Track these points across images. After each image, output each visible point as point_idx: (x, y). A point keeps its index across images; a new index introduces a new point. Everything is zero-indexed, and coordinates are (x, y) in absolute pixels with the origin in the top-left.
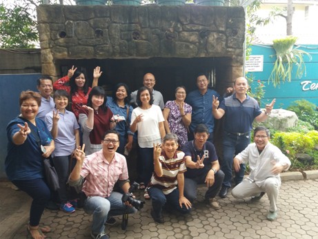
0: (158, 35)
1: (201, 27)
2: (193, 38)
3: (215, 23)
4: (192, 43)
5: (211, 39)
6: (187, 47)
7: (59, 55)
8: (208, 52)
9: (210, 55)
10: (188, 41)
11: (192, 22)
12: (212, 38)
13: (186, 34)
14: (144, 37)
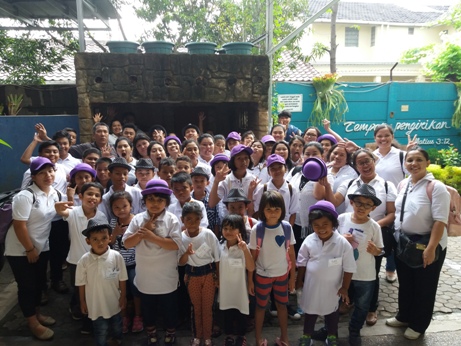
0: (189, 81)
1: (228, 75)
2: (222, 84)
3: (241, 71)
4: (221, 89)
5: (238, 85)
6: (217, 93)
7: (95, 100)
8: (235, 98)
9: (238, 100)
10: (216, 87)
11: (220, 70)
12: (240, 84)
13: (215, 80)
14: (176, 83)
